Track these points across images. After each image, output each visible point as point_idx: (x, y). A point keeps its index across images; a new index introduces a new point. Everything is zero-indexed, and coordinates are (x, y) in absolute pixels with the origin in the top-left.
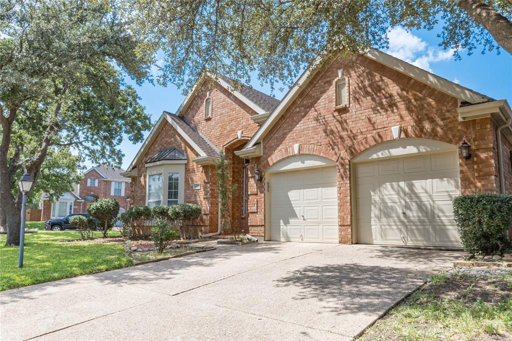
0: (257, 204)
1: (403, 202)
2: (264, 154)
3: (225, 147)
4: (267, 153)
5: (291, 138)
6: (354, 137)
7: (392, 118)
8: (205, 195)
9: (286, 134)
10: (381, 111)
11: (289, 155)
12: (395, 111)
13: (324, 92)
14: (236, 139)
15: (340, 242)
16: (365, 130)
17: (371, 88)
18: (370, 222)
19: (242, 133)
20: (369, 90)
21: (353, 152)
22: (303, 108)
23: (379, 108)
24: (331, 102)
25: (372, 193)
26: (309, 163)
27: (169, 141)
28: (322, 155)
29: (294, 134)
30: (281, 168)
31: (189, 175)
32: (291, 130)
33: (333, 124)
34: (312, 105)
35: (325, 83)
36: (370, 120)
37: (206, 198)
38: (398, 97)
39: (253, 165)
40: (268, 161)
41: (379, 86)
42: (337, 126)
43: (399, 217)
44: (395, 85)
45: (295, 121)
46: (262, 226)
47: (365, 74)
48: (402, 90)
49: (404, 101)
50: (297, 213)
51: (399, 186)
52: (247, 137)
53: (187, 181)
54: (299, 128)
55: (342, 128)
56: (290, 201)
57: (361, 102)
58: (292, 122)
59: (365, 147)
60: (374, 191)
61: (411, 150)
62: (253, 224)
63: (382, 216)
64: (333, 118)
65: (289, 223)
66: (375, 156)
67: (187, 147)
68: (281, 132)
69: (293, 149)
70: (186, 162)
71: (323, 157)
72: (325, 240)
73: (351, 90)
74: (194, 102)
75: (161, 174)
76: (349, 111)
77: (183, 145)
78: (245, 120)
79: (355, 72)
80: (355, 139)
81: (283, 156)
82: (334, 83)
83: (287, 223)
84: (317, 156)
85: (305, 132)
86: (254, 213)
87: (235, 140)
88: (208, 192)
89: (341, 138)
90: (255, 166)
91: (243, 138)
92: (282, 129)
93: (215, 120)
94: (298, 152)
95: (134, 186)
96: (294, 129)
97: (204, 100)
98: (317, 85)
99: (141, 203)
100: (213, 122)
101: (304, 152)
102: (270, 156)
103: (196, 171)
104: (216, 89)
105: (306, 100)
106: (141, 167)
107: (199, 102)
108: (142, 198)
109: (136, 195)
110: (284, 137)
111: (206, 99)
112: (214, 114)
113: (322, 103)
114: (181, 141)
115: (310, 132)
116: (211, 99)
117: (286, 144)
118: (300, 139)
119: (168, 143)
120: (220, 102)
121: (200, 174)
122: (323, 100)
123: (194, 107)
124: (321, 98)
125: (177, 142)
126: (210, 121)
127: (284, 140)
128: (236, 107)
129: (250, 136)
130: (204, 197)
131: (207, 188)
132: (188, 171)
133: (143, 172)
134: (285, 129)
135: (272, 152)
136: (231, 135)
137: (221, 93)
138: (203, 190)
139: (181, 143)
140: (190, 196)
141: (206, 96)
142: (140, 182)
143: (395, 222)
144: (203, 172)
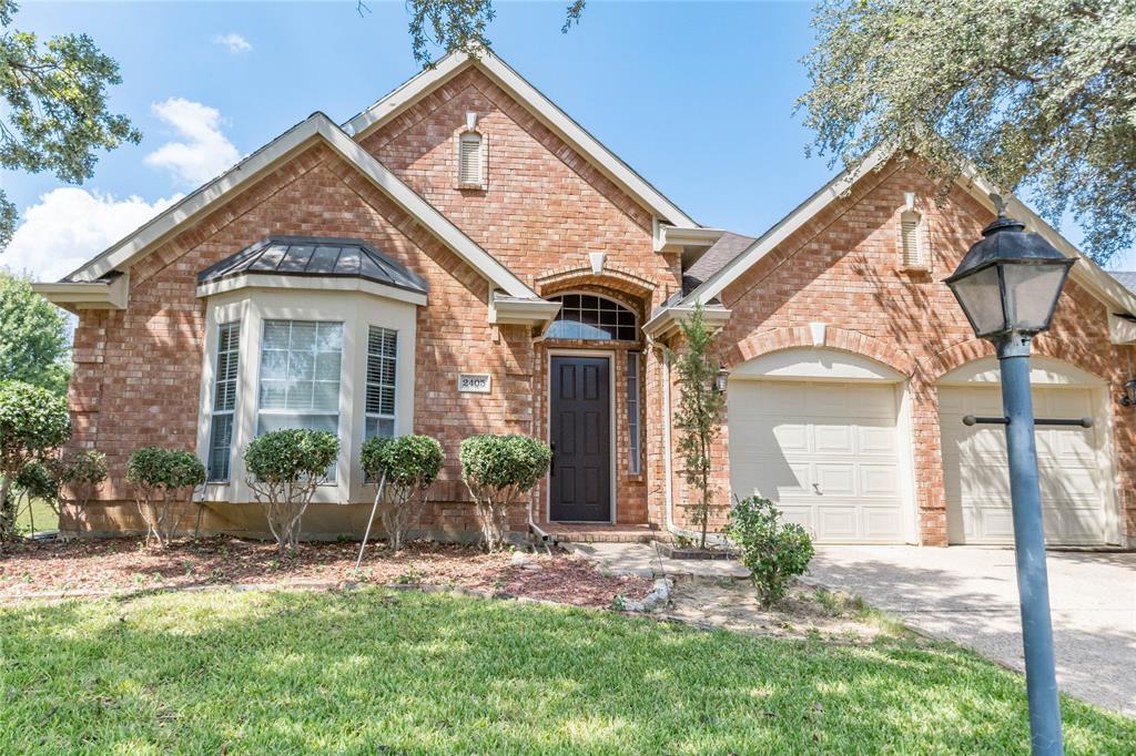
2: (725, 328)
3: (542, 283)
4: (735, 329)
5: (801, 306)
9: (787, 294)
11: (797, 344)
13: (876, 226)
14: (583, 270)
15: (926, 543)
19: (605, 259)
21: (943, 361)
22: (827, 247)
24: (893, 251)
25: (961, 445)
26: (842, 370)
27: (327, 215)
28: (878, 357)
29: (809, 300)
30: (772, 370)
31: (435, 342)
32: (798, 288)
33: (899, 297)
34: (849, 246)
35: (877, 208)
37: (517, 422)
40: (737, 348)
42: (909, 304)
45: (807, 270)
46: (724, 506)
50: (799, 477)
52: (623, 273)
53: (423, 359)
54: (821, 288)
56: (779, 449)
58: (801, 270)
60: (963, 440)
61: (1040, 377)
64: (900, 285)
67: (423, 256)
68: (772, 289)
69: (809, 332)
70: (421, 300)
71: (880, 362)
73: (933, 240)
74: (409, 123)
75: (339, 323)
76: (930, 280)
77: (399, 243)
78: (616, 229)
81: (780, 342)
82: (898, 214)
84: (867, 358)
85: (835, 301)
87: (581, 274)
88: (524, 404)
91: (607, 274)
92: (776, 279)
93: (500, 200)
94: (822, 342)
95: (101, 345)
96: (808, 288)
97: (453, 129)
98: (858, 207)
99: (154, 416)
100: (493, 205)
101: (837, 346)
102: (743, 336)
103: (469, 336)
104: (503, 115)
105: (834, 231)
106: (151, 278)
107: (431, 130)
108: (160, 396)
109: (116, 381)
110: (779, 299)
111: (461, 130)
112: (495, 182)
113: (872, 247)
114: (391, 230)
115: (848, 302)
116: (485, 136)
117: (787, 318)
118: (826, 313)
119: (324, 222)
120: (520, 155)
121: (487, 345)
122: (875, 243)
123: (409, 138)
124: (869, 237)
125: (367, 229)
126: (480, 199)
127: (780, 307)
128: (581, 187)
129: (632, 273)
130: (509, 417)
131: (518, 392)
132: (430, 329)
133: (168, 300)
134: (782, 281)
135: (749, 328)
136: (566, 256)
137: (523, 132)
138: (500, 396)
139: (394, 237)
140: (441, 409)
141: (461, 121)
142: (143, 332)
143: (1004, 502)
144: (504, 344)
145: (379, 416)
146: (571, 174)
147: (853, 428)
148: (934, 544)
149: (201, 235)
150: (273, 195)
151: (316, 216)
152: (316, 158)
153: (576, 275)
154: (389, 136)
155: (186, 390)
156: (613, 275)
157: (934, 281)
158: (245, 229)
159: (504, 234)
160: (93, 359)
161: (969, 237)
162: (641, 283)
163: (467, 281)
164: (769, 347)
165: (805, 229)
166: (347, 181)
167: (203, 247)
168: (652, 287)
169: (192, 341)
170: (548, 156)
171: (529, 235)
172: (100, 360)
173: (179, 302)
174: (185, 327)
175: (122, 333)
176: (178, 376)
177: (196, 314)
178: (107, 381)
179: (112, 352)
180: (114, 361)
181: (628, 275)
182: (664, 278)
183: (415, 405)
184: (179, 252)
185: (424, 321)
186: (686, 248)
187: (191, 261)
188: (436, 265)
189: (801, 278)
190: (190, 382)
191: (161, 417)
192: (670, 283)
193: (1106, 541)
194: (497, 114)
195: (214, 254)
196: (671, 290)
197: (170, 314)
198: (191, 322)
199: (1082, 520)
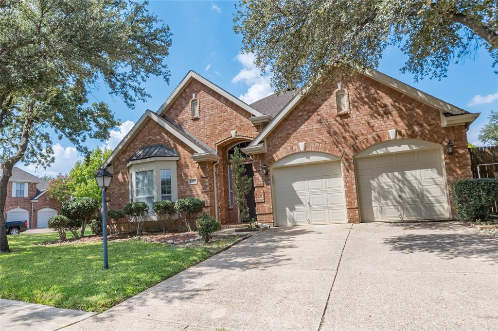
0: (264, 195)
1: (398, 187)
2: (268, 151)
3: (217, 145)
4: (271, 150)
5: (296, 137)
6: (356, 137)
7: (388, 123)
8: (204, 189)
9: (291, 134)
10: (378, 117)
11: (295, 152)
12: (391, 118)
13: (326, 100)
14: (229, 138)
15: (349, 222)
16: (366, 132)
17: (368, 99)
18: (372, 204)
19: (236, 132)
20: (366, 100)
21: (356, 149)
22: (305, 113)
23: (376, 115)
24: (333, 108)
25: (372, 182)
26: (314, 159)
27: (153, 138)
28: (327, 152)
29: (299, 135)
30: (287, 163)
31: (182, 171)
32: (295, 131)
33: (336, 126)
34: (315, 110)
35: (326, 93)
36: (369, 124)
37: (205, 192)
38: (392, 107)
39: (257, 161)
40: (273, 157)
41: (375, 98)
42: (340, 128)
43: (395, 199)
44: (388, 98)
45: (298, 123)
46: (270, 214)
47: (361, 88)
48: (395, 102)
49: (397, 110)
50: (303, 201)
51: (394, 175)
52: (242, 136)
53: (179, 176)
54: (303, 129)
55: (344, 130)
56: (295, 191)
57: (360, 110)
58: (296, 124)
59: (366, 146)
60: (373, 179)
61: (405, 148)
62: (261, 213)
63: (382, 199)
64: (335, 122)
65: (295, 210)
66: (375, 153)
67: (177, 145)
68: (284, 133)
69: (298, 147)
70: (177, 159)
71: (328, 154)
72: (331, 222)
73: (350, 100)
74: (177, 102)
75: (152, 170)
76: (350, 117)
77: (171, 142)
78: (239, 121)
79: (353, 85)
80: (357, 139)
81: (288, 153)
82: (334, 93)
84: (323, 153)
85: (309, 133)
86: (262, 203)
87: (229, 139)
88: (206, 186)
89: (344, 138)
90: (259, 161)
91: (237, 137)
92: (286, 129)
93: (204, 120)
94: (304, 149)
96: (298, 130)
97: (189, 101)
100: (202, 122)
101: (310, 150)
102: (275, 153)
103: (190, 167)
104: (203, 92)
105: (307, 106)
106: (117, 164)
107: (184, 103)
108: (121, 195)
110: (288, 137)
111: (191, 100)
112: (202, 115)
113: (324, 109)
114: (169, 139)
115: (314, 132)
116: (198, 100)
118: (305, 139)
119: (153, 140)
120: (209, 104)
121: (195, 169)
122: (326, 107)
123: (178, 107)
124: (323, 105)
125: (163, 140)
126: (198, 121)
127: (288, 139)
128: (228, 109)
130: (202, 191)
131: (205, 183)
132: (180, 167)
133: (121, 169)
134: (288, 130)
135: (277, 149)
136: (224, 134)
137: (209, 96)
138: (200, 185)
140: (184, 191)
141: (191, 97)
142: (117, 179)
143: (393, 203)
144: (200, 167)
145: (166, 195)
146: (224, 105)
147: (324, 180)
148: (354, 222)
149: (126, 150)
150: (141, 136)
151: (151, 139)
152: (149, 123)
153: (227, 140)
154: (172, 108)
156: (239, 137)
157: (351, 117)
158: (135, 147)
159: (205, 131)
161: (368, 95)
162: (248, 138)
163: (188, 150)
164: (284, 155)
166: (156, 128)
167: (127, 154)
169: (127, 180)
170: (217, 101)
171: (213, 130)
173: (124, 170)
174: (125, 176)
176: (125, 189)
177: (127, 172)
178: (111, 193)
181: (244, 136)
183: (178, 190)
184: (122, 156)
185: (179, 165)
186: (263, 122)
187: (125, 158)
188: (180, 147)
189: (295, 127)
191: (122, 201)
193: (448, 216)
194: (201, 92)
195: (130, 155)
197: (122, 173)
198: (126, 175)
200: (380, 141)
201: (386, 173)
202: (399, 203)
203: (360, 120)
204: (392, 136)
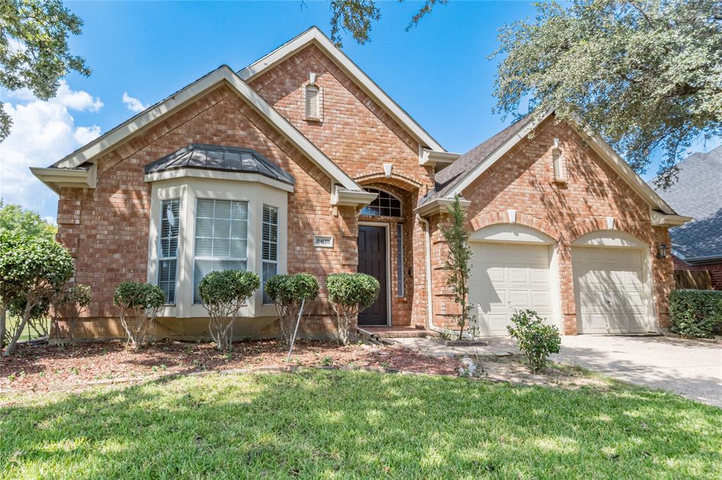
4: (468, 212)
5: (503, 200)
6: (574, 217)
7: (605, 208)
8: (346, 259)
9: (496, 193)
10: (594, 195)
11: (501, 222)
13: (539, 156)
14: (380, 174)
15: (566, 333)
16: (584, 213)
18: (581, 311)
19: (392, 169)
20: (583, 170)
21: (574, 234)
22: (515, 167)
23: (592, 190)
24: (548, 171)
25: (580, 280)
26: (524, 237)
27: (230, 132)
28: (542, 230)
29: (507, 197)
30: (488, 236)
31: (299, 216)
32: (501, 189)
33: (551, 196)
34: (527, 167)
35: (541, 146)
36: (586, 203)
37: (349, 265)
40: (470, 223)
41: (592, 171)
43: (602, 305)
44: (605, 175)
45: (506, 179)
47: (578, 153)
50: (501, 297)
51: (601, 274)
52: (403, 177)
53: (292, 226)
54: (513, 190)
55: (561, 204)
56: (490, 282)
57: (577, 181)
58: (502, 179)
59: (584, 231)
60: (581, 277)
64: (551, 190)
65: (490, 310)
66: (589, 242)
67: (291, 161)
68: (488, 189)
69: (507, 214)
70: (291, 189)
73: (568, 166)
74: (274, 76)
75: (247, 202)
76: (567, 188)
77: (276, 152)
78: (398, 150)
79: (569, 146)
80: (574, 220)
81: (493, 220)
82: (550, 150)
83: (487, 309)
84: (536, 231)
85: (520, 198)
86: (452, 296)
87: (379, 176)
89: (561, 214)
91: (393, 177)
92: (490, 184)
93: (331, 129)
94: (514, 221)
95: (78, 212)
96: (506, 190)
97: (301, 83)
98: (531, 145)
99: (117, 260)
100: (326, 131)
101: (521, 223)
102: (473, 217)
103: (319, 212)
104: (331, 76)
105: (519, 158)
106: (112, 168)
107: (288, 82)
108: (120, 247)
109: (89, 236)
110: (492, 196)
111: (307, 84)
112: (328, 118)
113: (538, 167)
114: (270, 144)
115: (526, 199)
116: (321, 88)
117: (496, 206)
118: (515, 205)
119: (228, 136)
120: (342, 102)
121: (330, 218)
122: (540, 166)
123: (274, 86)
124: (537, 162)
125: (256, 143)
126: (318, 127)
127: (492, 200)
128: (378, 123)
129: (408, 177)
130: (344, 262)
131: (349, 247)
132: (296, 208)
133: (125, 183)
134: (493, 185)
135: (476, 212)
136: (370, 165)
137: (343, 87)
138: (338, 250)
139: (272, 148)
140: (303, 257)
141: (306, 78)
142: (108, 204)
143: (601, 311)
144: (340, 217)
145: (269, 261)
146: (372, 115)
147: (528, 269)
148: (571, 334)
149: (146, 140)
150: (194, 116)
151: (223, 133)
152: (222, 95)
153: (376, 177)
154: (262, 84)
155: (139, 243)
156: (397, 177)
157: (569, 188)
158: (176, 139)
159: (334, 150)
160: (72, 221)
161: (585, 164)
162: (412, 183)
163: (318, 178)
164: (487, 223)
165: (505, 156)
166: (242, 111)
167: (148, 149)
168: (418, 186)
169: (141, 211)
170: (358, 103)
171: (348, 151)
172: (78, 222)
173: (132, 185)
174: (136, 201)
175: (93, 205)
176: (133, 234)
177: (144, 193)
178: (82, 237)
179: (86, 217)
180: (88, 223)
181: (405, 178)
182: (425, 180)
183: (288, 254)
184: (132, 151)
185: (293, 202)
186: (437, 163)
187: (140, 158)
188: (298, 167)
189: (502, 183)
190: (141, 238)
192: (429, 184)
193: (648, 330)
194: (327, 75)
195: (155, 154)
196: (429, 188)
197: (126, 192)
198: (140, 198)
199: (636, 319)
200: (597, 230)
201: (594, 270)
202: (606, 310)
203: (578, 196)
204: (610, 225)
